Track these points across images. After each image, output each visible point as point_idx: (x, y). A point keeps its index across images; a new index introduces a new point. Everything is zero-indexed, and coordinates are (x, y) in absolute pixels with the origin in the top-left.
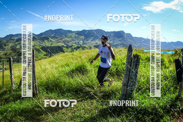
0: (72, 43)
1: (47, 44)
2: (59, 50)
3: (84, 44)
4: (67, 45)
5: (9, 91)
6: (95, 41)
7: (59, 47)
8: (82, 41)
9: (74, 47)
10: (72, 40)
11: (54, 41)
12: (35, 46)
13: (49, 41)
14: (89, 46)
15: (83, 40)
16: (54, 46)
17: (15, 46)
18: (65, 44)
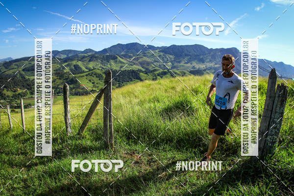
0: (155, 65)
1: (114, 66)
2: (134, 76)
3: (173, 67)
4: (147, 69)
5: (61, 139)
6: (191, 64)
7: (133, 72)
8: (170, 64)
9: (158, 72)
10: (155, 61)
11: (125, 61)
12: (94, 69)
13: (116, 61)
14: (181, 72)
15: (171, 62)
16: (126, 70)
17: (62, 69)
18: (143, 67)
